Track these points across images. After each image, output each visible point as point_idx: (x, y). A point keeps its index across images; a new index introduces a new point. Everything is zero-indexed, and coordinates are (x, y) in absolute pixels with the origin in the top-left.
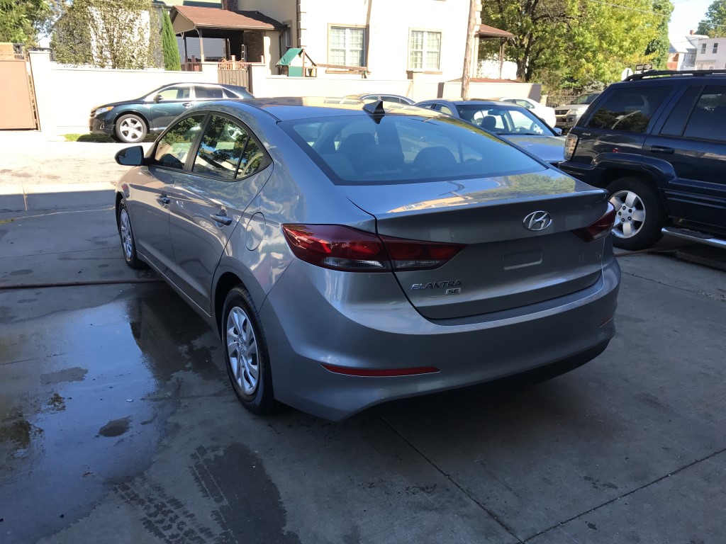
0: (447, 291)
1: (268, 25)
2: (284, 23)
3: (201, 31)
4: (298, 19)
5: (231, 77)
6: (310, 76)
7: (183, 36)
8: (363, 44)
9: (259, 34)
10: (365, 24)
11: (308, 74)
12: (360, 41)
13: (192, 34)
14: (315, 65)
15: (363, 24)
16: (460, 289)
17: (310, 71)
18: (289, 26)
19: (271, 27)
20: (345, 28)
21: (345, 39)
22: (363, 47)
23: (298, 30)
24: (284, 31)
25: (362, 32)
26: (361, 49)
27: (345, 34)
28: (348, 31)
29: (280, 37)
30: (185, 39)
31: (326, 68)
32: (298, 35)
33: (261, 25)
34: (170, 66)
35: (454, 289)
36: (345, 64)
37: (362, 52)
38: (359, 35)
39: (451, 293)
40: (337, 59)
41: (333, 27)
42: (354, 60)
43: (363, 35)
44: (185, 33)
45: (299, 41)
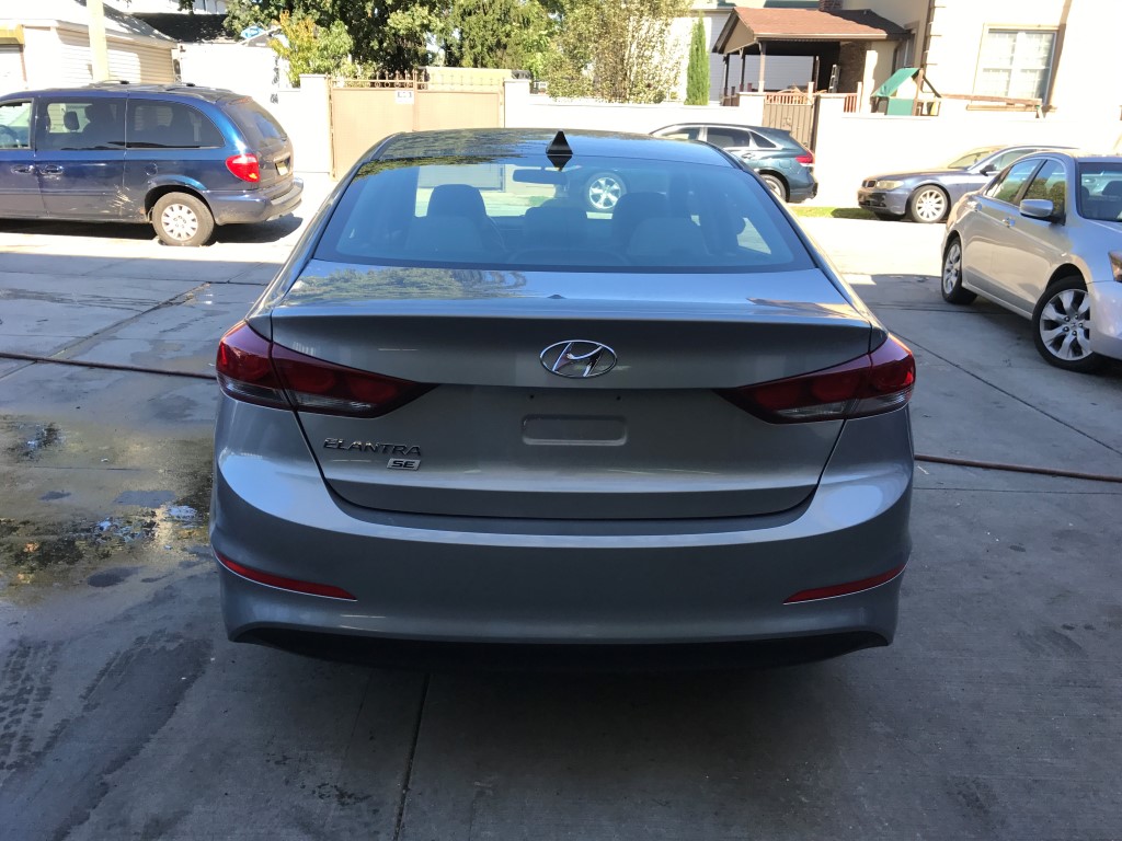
0: (392, 460)
1: (879, 30)
2: (906, 26)
3: (765, 45)
4: (929, 19)
5: (785, 115)
6: (929, 114)
7: (741, 53)
8: (1049, 58)
9: (861, 46)
10: (1058, 24)
11: (925, 111)
12: (1044, 54)
13: (752, 50)
14: (938, 96)
15: (1053, 23)
16: (417, 462)
17: (930, 106)
18: (913, 32)
19: (882, 34)
20: (1015, 32)
21: (1013, 50)
22: (1048, 64)
23: (927, 38)
24: (905, 40)
25: (1049, 36)
26: (1044, 67)
27: (1015, 41)
28: (1021, 36)
29: (896, 51)
30: (744, 57)
31: (968, 102)
32: (925, 47)
33: (866, 31)
34: (694, 98)
35: (405, 461)
36: (1007, 93)
37: (1045, 73)
38: (1043, 43)
39: (398, 466)
40: (994, 86)
41: (992, 31)
42: (1027, 87)
43: (1052, 42)
44: (745, 48)
45: (924, 56)
